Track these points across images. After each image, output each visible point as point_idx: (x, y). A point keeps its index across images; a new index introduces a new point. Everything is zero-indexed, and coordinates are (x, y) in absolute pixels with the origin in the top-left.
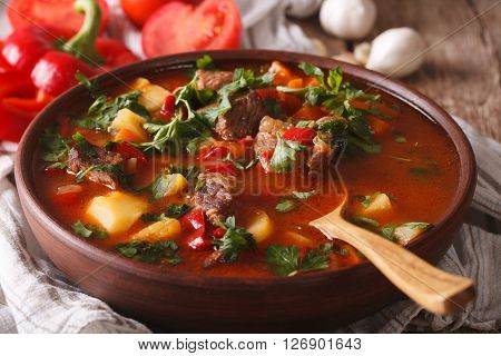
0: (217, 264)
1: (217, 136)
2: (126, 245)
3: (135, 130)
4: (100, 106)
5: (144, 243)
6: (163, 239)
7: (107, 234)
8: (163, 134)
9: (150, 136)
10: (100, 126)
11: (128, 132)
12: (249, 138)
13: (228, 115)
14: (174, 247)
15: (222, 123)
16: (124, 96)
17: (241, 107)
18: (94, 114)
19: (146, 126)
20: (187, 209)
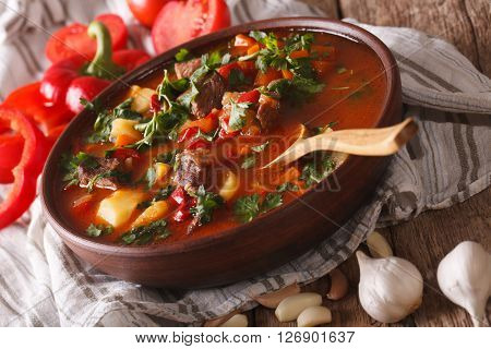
0: (196, 229)
1: (193, 118)
2: (128, 234)
3: (129, 133)
4: (102, 121)
5: (140, 229)
6: (155, 220)
7: (113, 229)
8: (150, 131)
9: (140, 134)
10: (104, 138)
11: (124, 136)
12: (214, 111)
13: (197, 98)
14: (164, 224)
15: (195, 105)
16: (118, 107)
17: (206, 91)
18: (100, 128)
19: (136, 127)
20: (171, 189)
